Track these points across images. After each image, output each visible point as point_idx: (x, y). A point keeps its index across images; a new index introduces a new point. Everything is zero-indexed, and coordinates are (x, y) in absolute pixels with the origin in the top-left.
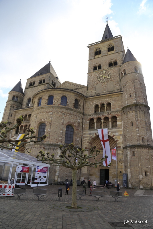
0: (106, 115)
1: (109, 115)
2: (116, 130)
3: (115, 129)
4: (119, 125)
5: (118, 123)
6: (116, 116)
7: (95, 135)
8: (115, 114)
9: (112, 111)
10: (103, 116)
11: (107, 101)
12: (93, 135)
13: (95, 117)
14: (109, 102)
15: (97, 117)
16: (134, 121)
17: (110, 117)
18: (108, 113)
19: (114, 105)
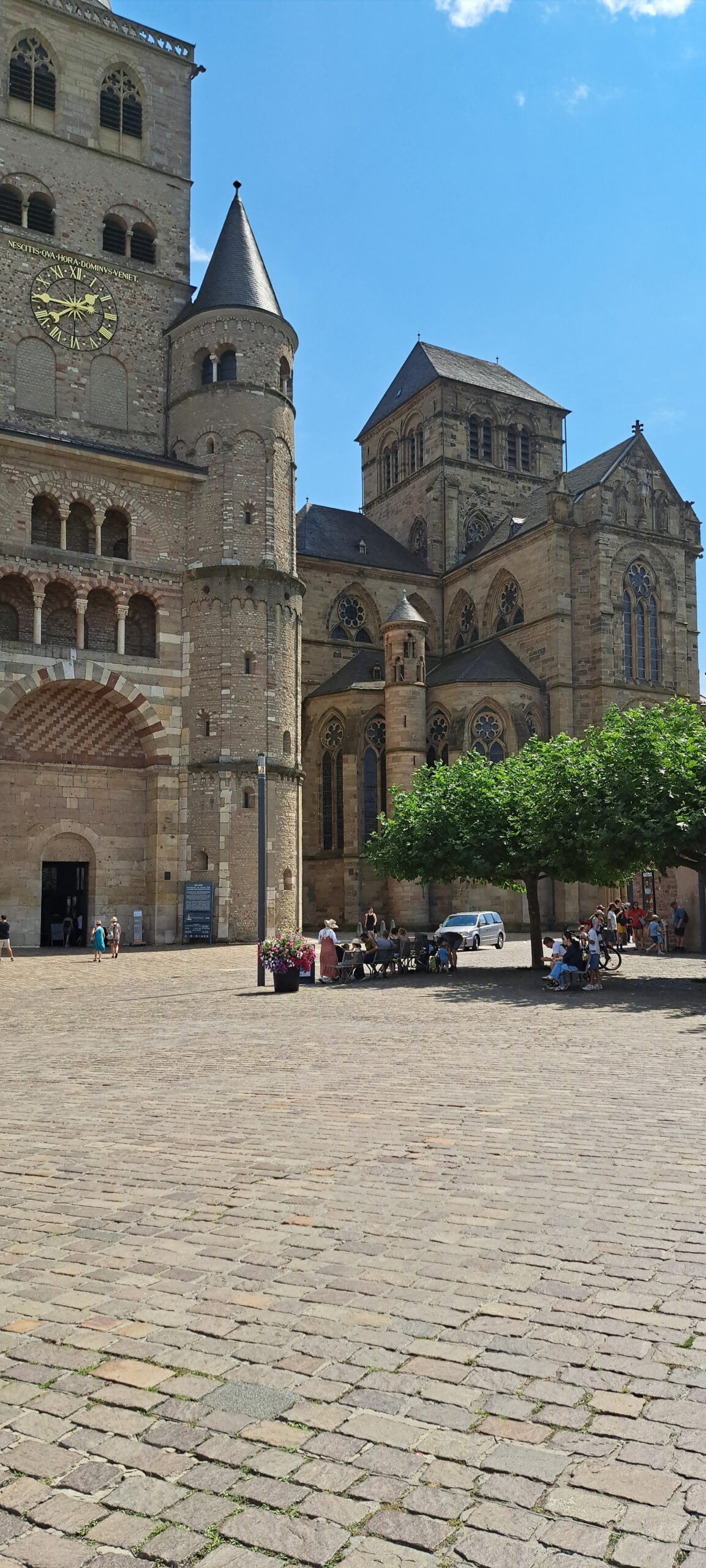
0: (102, 579)
1: (121, 581)
2: (152, 671)
3: (148, 666)
4: (167, 649)
5: (163, 638)
6: (156, 596)
7: (38, 682)
8: (150, 585)
9: (133, 561)
10: (86, 579)
11: (107, 495)
12: (29, 677)
13: (39, 574)
14: (123, 504)
15: (49, 575)
16: (259, 653)
17: (123, 591)
18: (117, 572)
19: (147, 532)
